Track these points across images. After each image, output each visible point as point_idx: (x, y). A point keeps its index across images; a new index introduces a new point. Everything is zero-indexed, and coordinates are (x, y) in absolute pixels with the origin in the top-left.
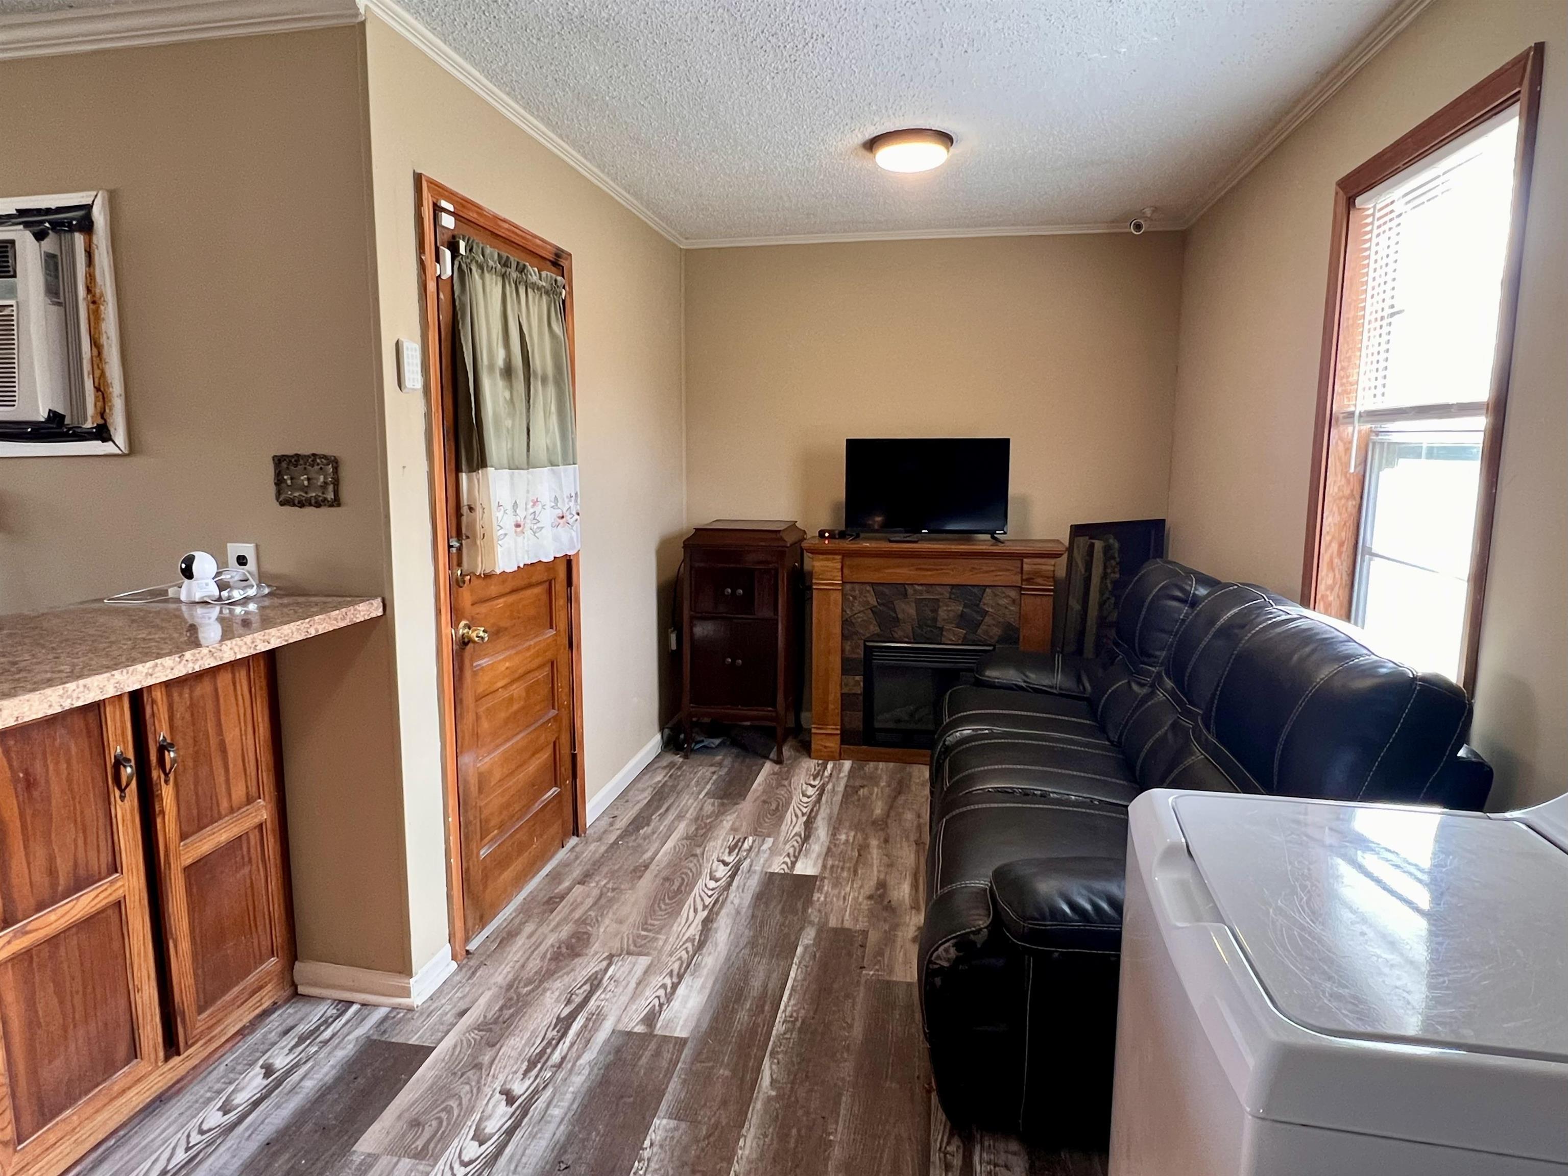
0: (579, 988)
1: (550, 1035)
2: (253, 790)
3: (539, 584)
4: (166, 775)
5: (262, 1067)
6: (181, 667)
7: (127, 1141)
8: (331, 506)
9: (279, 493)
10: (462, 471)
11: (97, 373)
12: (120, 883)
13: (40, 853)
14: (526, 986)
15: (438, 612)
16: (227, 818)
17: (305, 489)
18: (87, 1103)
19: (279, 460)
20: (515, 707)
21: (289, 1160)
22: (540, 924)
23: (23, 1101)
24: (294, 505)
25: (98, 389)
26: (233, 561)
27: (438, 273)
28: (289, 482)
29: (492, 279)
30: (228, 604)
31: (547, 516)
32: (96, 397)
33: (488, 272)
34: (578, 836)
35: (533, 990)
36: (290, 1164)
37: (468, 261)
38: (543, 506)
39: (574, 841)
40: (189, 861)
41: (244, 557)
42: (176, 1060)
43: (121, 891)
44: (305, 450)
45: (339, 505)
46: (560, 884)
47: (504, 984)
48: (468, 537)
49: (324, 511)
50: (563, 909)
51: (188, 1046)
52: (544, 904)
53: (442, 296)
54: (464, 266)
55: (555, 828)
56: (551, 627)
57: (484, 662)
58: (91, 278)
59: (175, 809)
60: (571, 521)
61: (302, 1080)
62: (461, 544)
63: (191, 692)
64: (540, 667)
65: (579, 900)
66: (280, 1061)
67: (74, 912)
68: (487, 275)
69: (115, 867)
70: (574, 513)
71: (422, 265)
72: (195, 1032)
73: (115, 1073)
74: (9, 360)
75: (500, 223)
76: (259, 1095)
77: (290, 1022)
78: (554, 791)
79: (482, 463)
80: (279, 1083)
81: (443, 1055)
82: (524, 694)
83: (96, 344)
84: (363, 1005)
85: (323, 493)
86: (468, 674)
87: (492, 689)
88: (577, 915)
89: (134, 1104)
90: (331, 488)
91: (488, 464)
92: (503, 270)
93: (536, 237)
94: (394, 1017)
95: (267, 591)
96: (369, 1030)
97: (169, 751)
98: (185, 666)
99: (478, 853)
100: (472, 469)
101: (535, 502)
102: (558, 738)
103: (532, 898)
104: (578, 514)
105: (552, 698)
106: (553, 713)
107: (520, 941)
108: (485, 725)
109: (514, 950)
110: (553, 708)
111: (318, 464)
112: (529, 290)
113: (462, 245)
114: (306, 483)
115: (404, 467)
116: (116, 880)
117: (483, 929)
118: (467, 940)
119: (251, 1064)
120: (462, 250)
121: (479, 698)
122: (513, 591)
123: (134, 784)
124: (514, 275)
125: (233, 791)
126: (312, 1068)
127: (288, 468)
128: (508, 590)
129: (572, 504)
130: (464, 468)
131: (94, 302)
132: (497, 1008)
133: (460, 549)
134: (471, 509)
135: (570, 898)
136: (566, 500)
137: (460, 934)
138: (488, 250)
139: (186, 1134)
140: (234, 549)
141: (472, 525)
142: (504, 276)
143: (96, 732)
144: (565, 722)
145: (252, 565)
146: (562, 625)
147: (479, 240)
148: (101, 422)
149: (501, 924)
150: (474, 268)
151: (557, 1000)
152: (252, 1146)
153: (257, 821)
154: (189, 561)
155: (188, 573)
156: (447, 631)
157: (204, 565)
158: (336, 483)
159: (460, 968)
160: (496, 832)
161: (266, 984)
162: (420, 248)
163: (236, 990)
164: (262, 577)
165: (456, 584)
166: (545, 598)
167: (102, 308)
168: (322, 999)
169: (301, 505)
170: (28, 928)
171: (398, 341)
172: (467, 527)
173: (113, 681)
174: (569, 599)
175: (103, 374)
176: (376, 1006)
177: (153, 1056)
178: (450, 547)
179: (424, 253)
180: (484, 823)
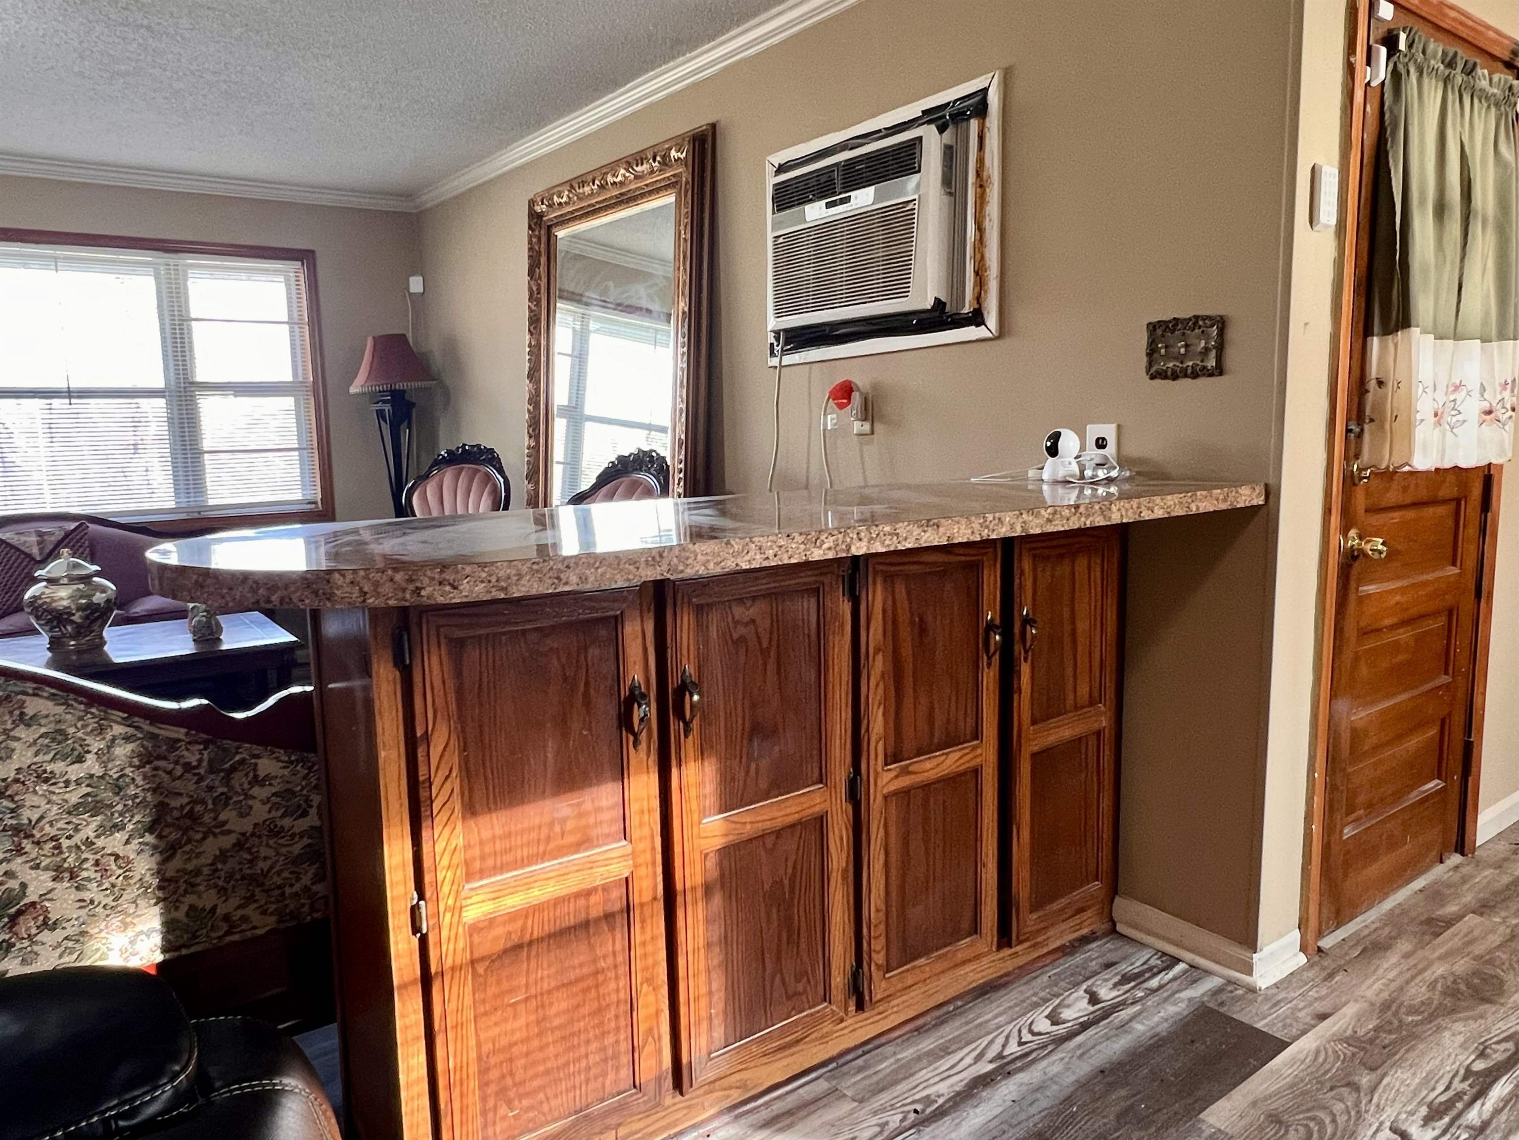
0: (1498, 1043)
1: (1458, 1086)
2: (1096, 694)
3: (1445, 502)
4: (1026, 652)
5: (1086, 991)
6: (1074, 519)
7: (964, 1012)
8: (1211, 375)
9: (1150, 364)
10: (1372, 335)
11: (978, 256)
12: (979, 751)
13: (923, 700)
14: (1408, 1014)
15: (1327, 511)
16: (1071, 714)
17: (1182, 358)
18: (939, 957)
19: (1153, 327)
20: (1401, 657)
21: (1126, 1098)
22: (1421, 945)
23: (893, 935)
24: (1166, 377)
25: (977, 273)
26: (1091, 442)
27: (1368, 79)
28: (1163, 351)
29: (1430, 86)
30: (1092, 483)
31: (1472, 407)
32: (975, 282)
33: (1429, 74)
34: (1463, 854)
35: (1422, 1022)
36: (1128, 1103)
37: (1407, 60)
38: (1469, 393)
39: (1456, 859)
40: (1036, 749)
41: (1104, 439)
42: (1007, 952)
43: (979, 760)
44: (1185, 313)
45: (1221, 373)
46: (1443, 906)
47: (1378, 1001)
48: (1372, 420)
49: (1203, 382)
50: (1450, 939)
51: (1020, 942)
52: (1422, 923)
53: (1368, 108)
54: (1400, 67)
55: (1433, 834)
56: (1454, 564)
57: (1371, 588)
58: (981, 161)
59: (1029, 691)
60: (1503, 418)
61: (1131, 1019)
62: (1362, 430)
63: (1053, 569)
64: (1435, 614)
65: (1476, 933)
66: (1106, 993)
67: (944, 766)
68: (1426, 80)
69: (976, 734)
70: (1509, 407)
71: (1350, 70)
72: (1026, 930)
73: (959, 940)
74: (908, 254)
75: (1447, 11)
76: (1086, 1018)
77: (1111, 957)
78: (1434, 785)
79: (1405, 322)
80: (1107, 1014)
81: (1302, 1056)
82: (1412, 643)
83: (980, 229)
84: (1191, 966)
85: (1202, 361)
86: (1352, 597)
87: (1374, 627)
88: (1479, 949)
89: (969, 979)
90: (1213, 354)
91: (1413, 322)
92: (1447, 72)
93: (1489, 28)
94: (1232, 992)
95: (1128, 474)
96: (1203, 995)
97: (1031, 627)
98: (1079, 519)
99: (1341, 832)
100: (1388, 330)
101: (1457, 388)
102: (1450, 715)
103: (1402, 911)
104: (1513, 410)
105: (1446, 662)
106: (1444, 679)
107: (1393, 958)
108: (1364, 670)
109: (1386, 966)
110: (1446, 673)
111: (1200, 327)
112: (1476, 101)
113: (1403, 37)
114: (1182, 351)
115: (1306, 324)
116: (975, 748)
117: (1337, 928)
118: (1320, 935)
119: (1078, 984)
120: (1402, 46)
121: (1365, 633)
122: (1415, 505)
123: (997, 656)
124: (1459, 79)
125: (1078, 689)
126: (1139, 1013)
127: (1163, 336)
128: (1408, 501)
129: (1507, 394)
130: (1376, 329)
131: (981, 186)
132: (1371, 1026)
133: (1360, 435)
134: (1380, 383)
135: (1461, 927)
136: (1499, 389)
137: (1313, 922)
138: (1432, 46)
139: (1018, 1027)
140: (1094, 431)
141: (1379, 406)
142: (1447, 80)
143: (974, 593)
144: (1460, 694)
145: (1111, 450)
146: (1470, 563)
147: (1422, 32)
148: (976, 306)
149: (1360, 930)
150: (1412, 70)
151: (1463, 1046)
152: (1084, 1069)
153: (1096, 726)
154: (1056, 437)
155: (1053, 451)
156: (1336, 538)
157: (1069, 442)
158: (1220, 347)
159: (1310, 965)
160: (1362, 812)
161: (1089, 907)
162: (1349, 48)
163: (1063, 901)
164: (1123, 461)
165: (1350, 481)
166: (1450, 522)
167: (988, 190)
168: (1143, 945)
169: (1175, 377)
170: (911, 769)
171: (1313, 168)
172: (1373, 408)
173: (1021, 520)
174: (1483, 530)
175: (982, 257)
176: (1208, 973)
177: (989, 939)
178: (1348, 431)
179: (1354, 53)
180: (1352, 795)
